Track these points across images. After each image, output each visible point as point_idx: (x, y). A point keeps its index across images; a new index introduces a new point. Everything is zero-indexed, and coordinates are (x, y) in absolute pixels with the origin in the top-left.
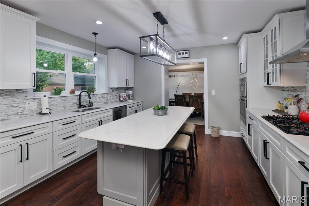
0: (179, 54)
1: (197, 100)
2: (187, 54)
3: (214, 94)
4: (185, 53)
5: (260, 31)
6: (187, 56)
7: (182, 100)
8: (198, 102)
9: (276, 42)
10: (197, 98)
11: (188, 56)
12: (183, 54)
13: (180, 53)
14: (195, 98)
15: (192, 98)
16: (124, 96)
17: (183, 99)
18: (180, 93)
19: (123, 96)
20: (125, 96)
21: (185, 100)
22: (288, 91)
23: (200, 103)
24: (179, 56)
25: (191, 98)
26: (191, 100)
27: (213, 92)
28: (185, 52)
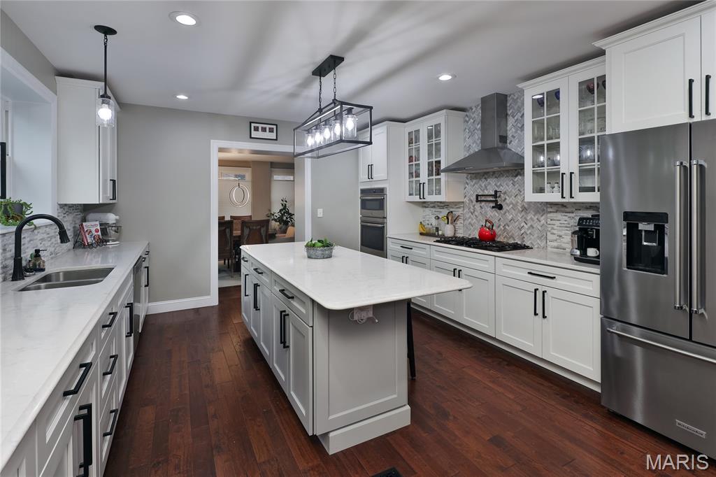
0: (255, 130)
1: (260, 229)
2: (273, 132)
3: (321, 216)
4: (268, 130)
5: (404, 121)
6: (273, 136)
7: (225, 232)
8: (261, 234)
9: (438, 144)
10: (259, 227)
11: (275, 138)
12: (264, 130)
13: (258, 127)
14: (254, 228)
15: (247, 227)
16: (93, 230)
17: (228, 230)
18: (228, 218)
19: (91, 231)
20: (97, 231)
21: (231, 232)
22: (434, 207)
23: (264, 237)
24: (254, 134)
25: (245, 228)
26: (247, 231)
27: (320, 213)
28: (268, 126)
